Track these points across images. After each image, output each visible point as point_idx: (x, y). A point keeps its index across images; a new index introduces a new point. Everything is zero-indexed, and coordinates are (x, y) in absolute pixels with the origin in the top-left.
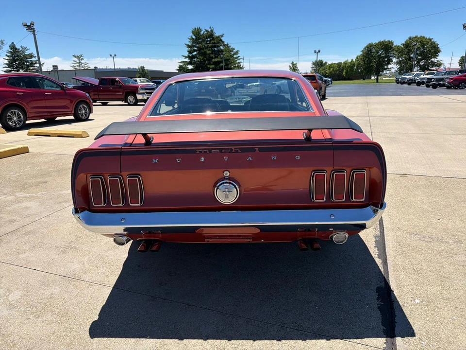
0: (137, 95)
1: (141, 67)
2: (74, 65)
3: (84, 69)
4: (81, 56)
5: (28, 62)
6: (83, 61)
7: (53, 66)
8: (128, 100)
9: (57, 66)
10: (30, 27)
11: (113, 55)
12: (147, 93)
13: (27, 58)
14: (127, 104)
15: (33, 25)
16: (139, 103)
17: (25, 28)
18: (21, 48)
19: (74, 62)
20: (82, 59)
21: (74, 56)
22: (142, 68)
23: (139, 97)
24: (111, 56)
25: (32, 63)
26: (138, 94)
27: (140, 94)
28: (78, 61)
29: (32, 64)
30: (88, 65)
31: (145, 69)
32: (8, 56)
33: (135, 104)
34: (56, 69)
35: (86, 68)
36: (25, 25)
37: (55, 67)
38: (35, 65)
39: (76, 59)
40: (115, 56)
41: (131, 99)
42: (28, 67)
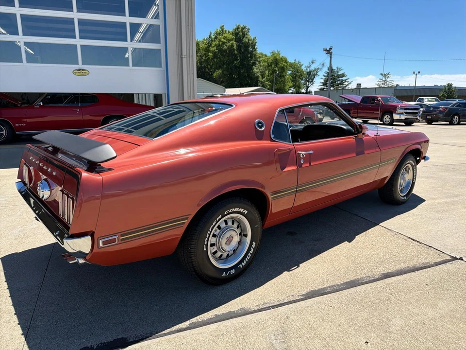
0: (394, 114)
1: (448, 84)
2: (379, 83)
3: (388, 87)
4: (388, 74)
5: (339, 80)
6: (388, 79)
7: (358, 84)
8: (384, 119)
9: (360, 84)
10: (329, 52)
11: (417, 73)
12: (406, 113)
13: (339, 78)
14: (382, 123)
15: (331, 49)
16: (394, 123)
17: (325, 52)
18: (336, 69)
19: (380, 80)
20: (388, 77)
21: (381, 74)
22: (450, 86)
23: (396, 117)
24: (414, 73)
25: (342, 81)
26: (396, 113)
27: (398, 114)
28: (384, 79)
29: (342, 83)
30: (393, 82)
31: (453, 86)
32: (325, 76)
33: (391, 124)
34: (359, 87)
35: (390, 86)
36: (325, 50)
37: (359, 85)
38: (345, 83)
39: (381, 77)
40: (419, 73)
41: (387, 118)
42: (338, 85)
